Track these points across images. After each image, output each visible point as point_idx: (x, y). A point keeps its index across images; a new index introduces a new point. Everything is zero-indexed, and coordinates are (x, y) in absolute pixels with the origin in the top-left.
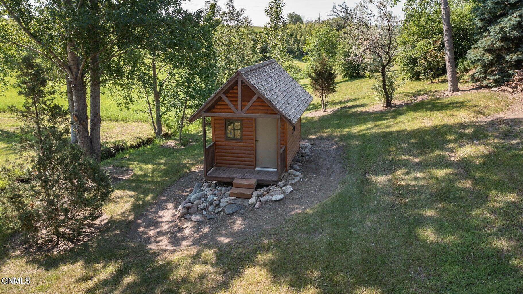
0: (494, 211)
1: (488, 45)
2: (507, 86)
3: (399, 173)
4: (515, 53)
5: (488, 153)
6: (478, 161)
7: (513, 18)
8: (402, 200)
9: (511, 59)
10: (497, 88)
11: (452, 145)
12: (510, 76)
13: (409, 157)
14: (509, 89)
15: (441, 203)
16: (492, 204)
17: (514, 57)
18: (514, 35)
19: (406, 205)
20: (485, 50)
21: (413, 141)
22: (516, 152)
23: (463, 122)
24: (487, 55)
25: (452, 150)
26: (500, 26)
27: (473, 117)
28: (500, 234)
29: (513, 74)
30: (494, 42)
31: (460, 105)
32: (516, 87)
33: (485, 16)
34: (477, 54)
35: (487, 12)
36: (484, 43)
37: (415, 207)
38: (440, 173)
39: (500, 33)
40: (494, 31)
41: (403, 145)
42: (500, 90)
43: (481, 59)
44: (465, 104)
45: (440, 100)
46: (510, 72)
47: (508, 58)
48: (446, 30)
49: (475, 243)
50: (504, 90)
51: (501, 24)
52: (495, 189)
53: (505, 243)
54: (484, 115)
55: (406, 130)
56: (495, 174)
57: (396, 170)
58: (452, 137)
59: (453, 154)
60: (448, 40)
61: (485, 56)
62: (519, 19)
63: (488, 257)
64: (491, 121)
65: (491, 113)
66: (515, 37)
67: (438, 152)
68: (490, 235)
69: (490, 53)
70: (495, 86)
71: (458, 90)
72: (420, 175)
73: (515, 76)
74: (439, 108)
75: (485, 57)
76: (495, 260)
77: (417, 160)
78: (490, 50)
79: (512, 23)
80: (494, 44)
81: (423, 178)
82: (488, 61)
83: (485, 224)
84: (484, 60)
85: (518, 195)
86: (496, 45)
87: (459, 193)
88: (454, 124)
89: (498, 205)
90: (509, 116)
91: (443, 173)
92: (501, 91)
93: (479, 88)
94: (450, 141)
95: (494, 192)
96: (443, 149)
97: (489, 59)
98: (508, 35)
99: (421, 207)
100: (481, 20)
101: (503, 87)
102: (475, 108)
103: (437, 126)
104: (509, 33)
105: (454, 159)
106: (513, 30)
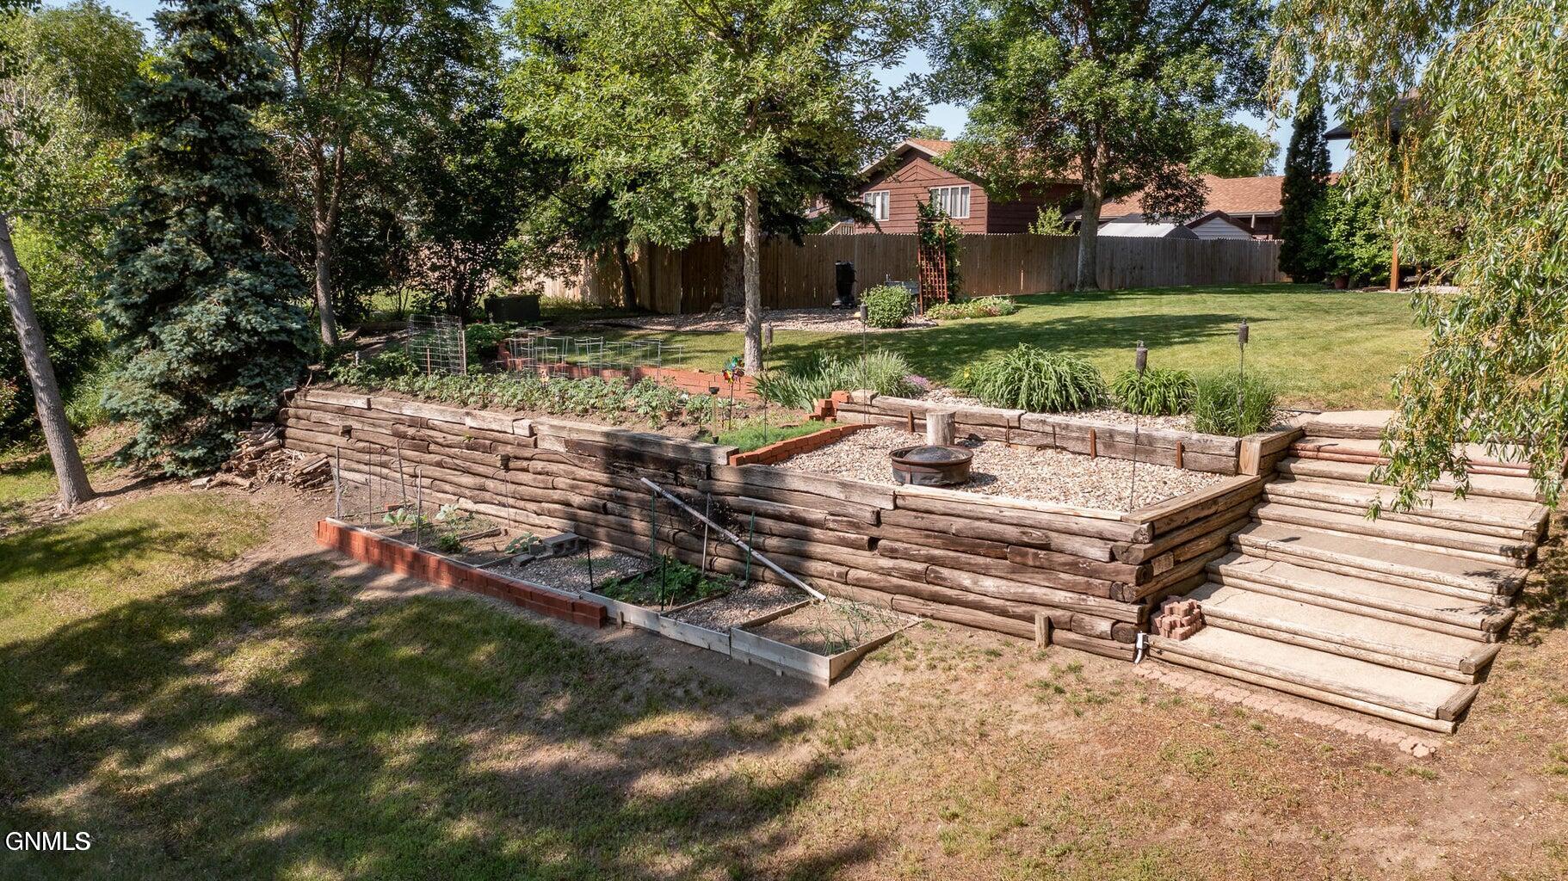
0: (408, 773)
1: (162, 374)
2: (229, 470)
3: (111, 764)
4: (231, 389)
5: (302, 654)
6: (297, 680)
7: (213, 308)
8: (182, 828)
9: (225, 406)
10: (205, 480)
11: (199, 656)
12: (228, 445)
13: (101, 716)
14: (239, 480)
15: (285, 797)
16: (396, 762)
17: (231, 401)
18: (222, 347)
19: (201, 833)
20: (154, 387)
21: (73, 669)
22: (365, 636)
23: (178, 586)
24: (163, 397)
25: (207, 668)
26: (186, 325)
27: (197, 568)
28: (452, 811)
29: (235, 441)
30: (175, 365)
31: (135, 541)
32: (252, 472)
33: (136, 299)
34: (135, 398)
35: (138, 289)
36: (149, 368)
37: (232, 829)
38: (227, 731)
39: (187, 344)
40: (173, 340)
41: (52, 688)
42: (213, 483)
43: (149, 411)
44: (145, 534)
45: (58, 533)
46: (227, 436)
47: (216, 402)
48: (28, 333)
49: (422, 846)
50: (223, 484)
51: (185, 320)
52: (380, 729)
53: (472, 824)
54: (220, 557)
55: (24, 643)
56: (356, 697)
57: (98, 760)
58: (184, 634)
59: (220, 677)
60: (37, 361)
61: (158, 401)
62: (225, 309)
63: (463, 859)
64: (252, 571)
65: (238, 551)
66: (225, 353)
67: (176, 684)
68: (436, 821)
69: (166, 392)
70: (197, 476)
71: (94, 495)
72: (176, 752)
73: (244, 447)
74: (78, 558)
75: (158, 404)
76: (477, 860)
77: (134, 717)
78: (166, 386)
79: (213, 319)
80: (175, 370)
81: (191, 758)
82: (169, 413)
83: (412, 804)
84: (157, 411)
85: (430, 726)
86: (179, 374)
87: (311, 764)
88: (161, 597)
89: (405, 758)
90: (287, 553)
91: (233, 729)
92: (216, 486)
93: (147, 482)
94: (185, 648)
95: (382, 735)
96: (186, 671)
97: (171, 409)
98: (208, 347)
99: (245, 823)
100: (126, 307)
101: (220, 477)
102: (181, 543)
103: (115, 611)
104: (210, 343)
105: (233, 689)
106: (217, 335)
